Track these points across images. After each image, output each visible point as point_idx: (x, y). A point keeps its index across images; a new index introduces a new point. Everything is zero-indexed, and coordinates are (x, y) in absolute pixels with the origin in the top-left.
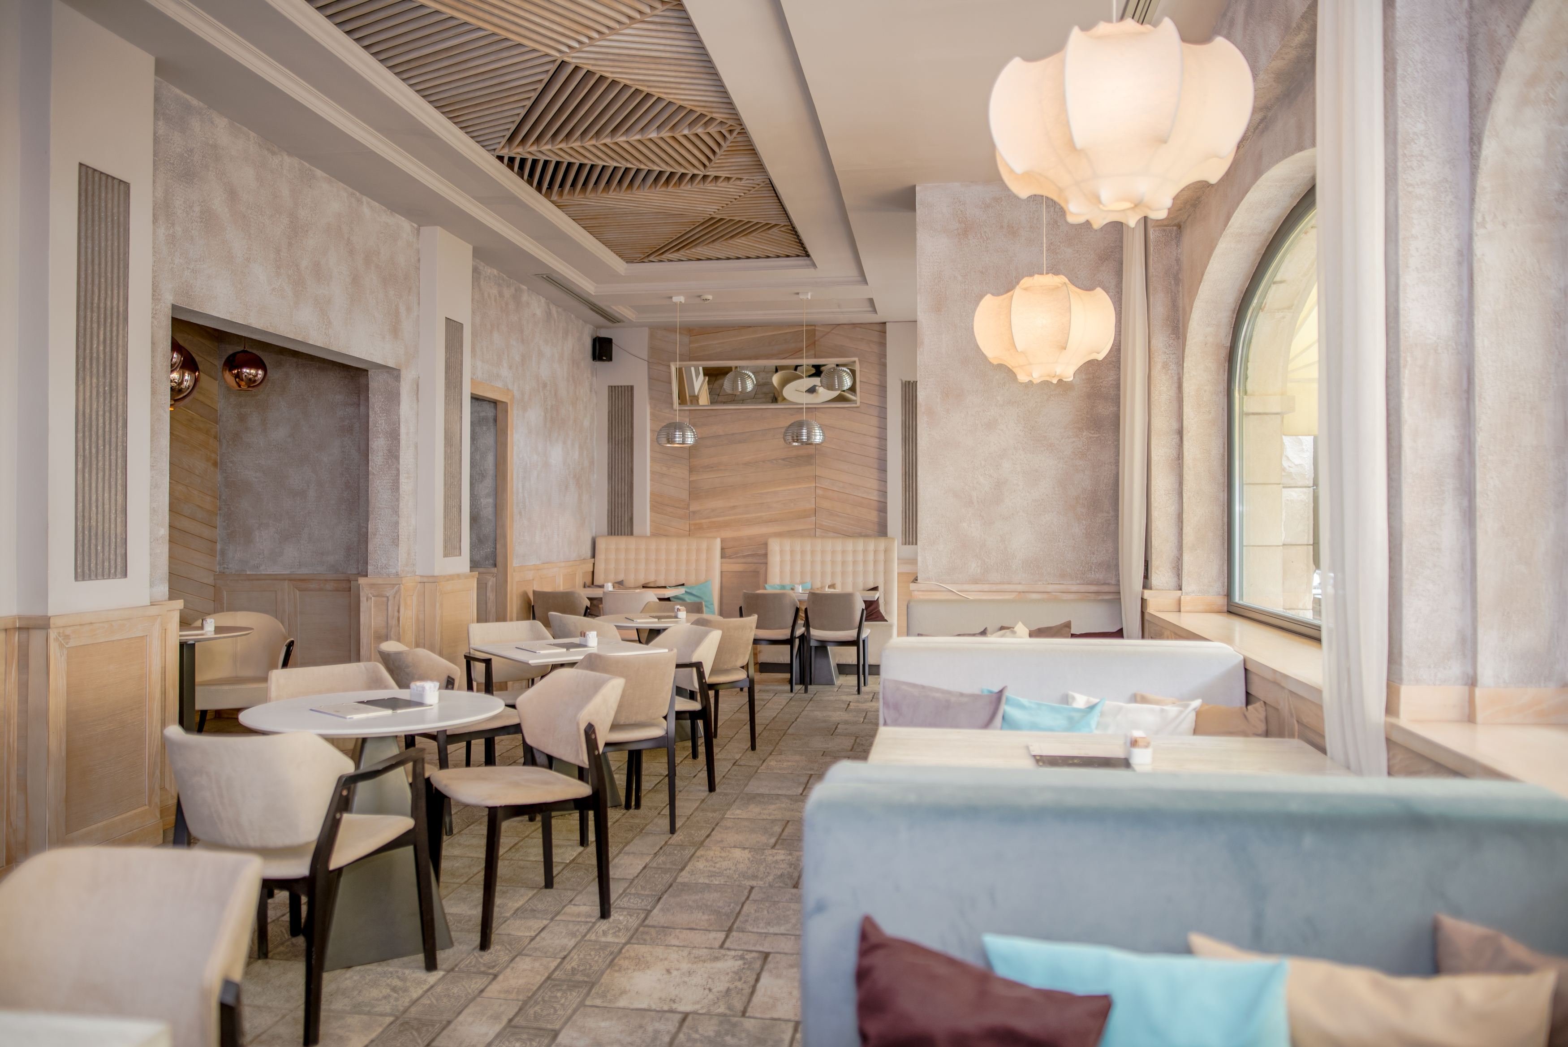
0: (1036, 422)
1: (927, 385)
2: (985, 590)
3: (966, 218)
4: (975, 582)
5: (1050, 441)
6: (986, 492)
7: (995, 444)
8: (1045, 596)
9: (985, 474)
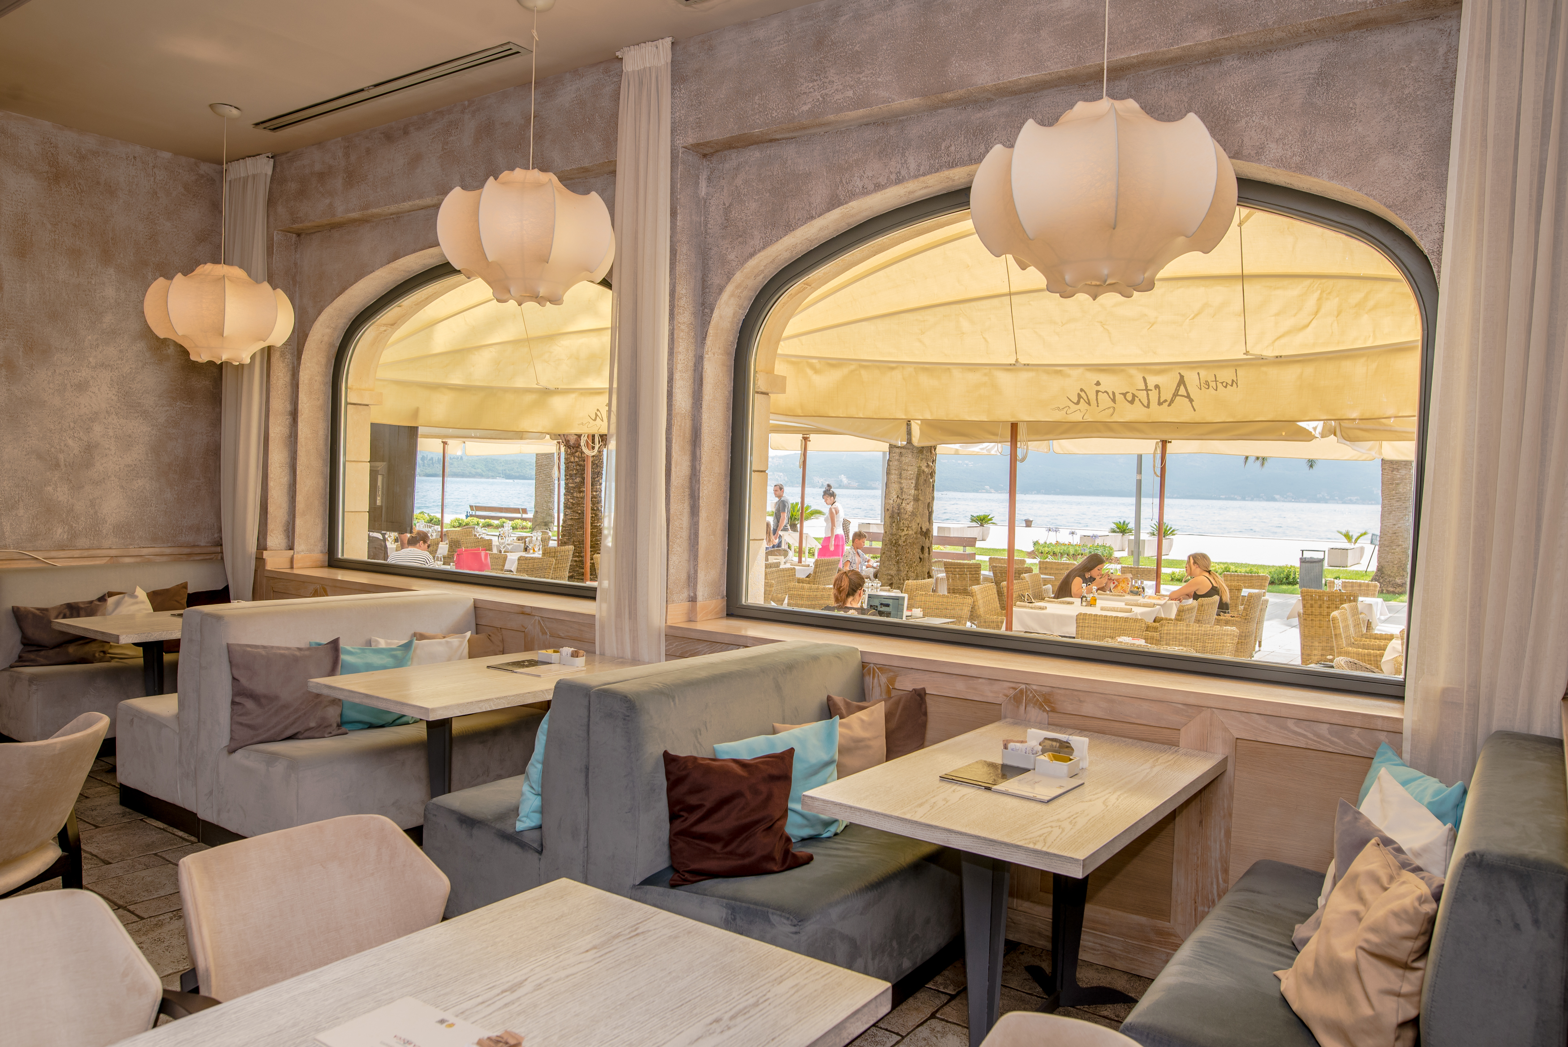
0: (130, 388)
1: (7, 335)
2: (75, 556)
3: (57, 162)
4: (62, 548)
5: (144, 408)
6: (74, 454)
7: (85, 407)
8: (138, 559)
9: (74, 436)
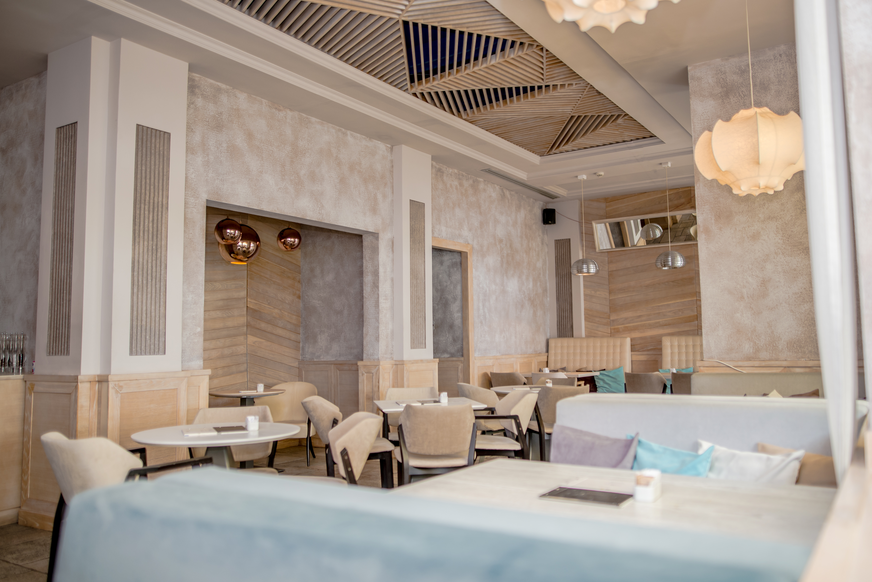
0: (792, 231)
1: (704, 211)
2: (756, 365)
3: (727, 83)
4: (749, 359)
5: (805, 246)
6: (754, 288)
7: (759, 251)
8: (807, 370)
9: (753, 275)
